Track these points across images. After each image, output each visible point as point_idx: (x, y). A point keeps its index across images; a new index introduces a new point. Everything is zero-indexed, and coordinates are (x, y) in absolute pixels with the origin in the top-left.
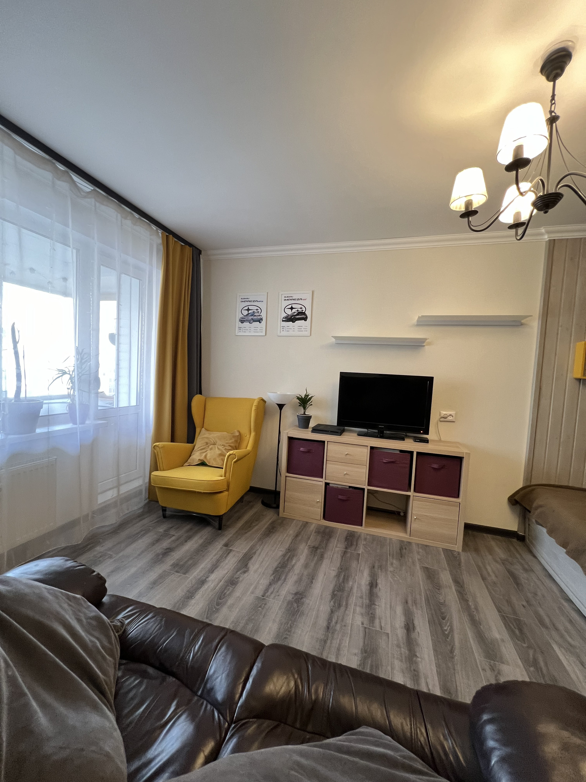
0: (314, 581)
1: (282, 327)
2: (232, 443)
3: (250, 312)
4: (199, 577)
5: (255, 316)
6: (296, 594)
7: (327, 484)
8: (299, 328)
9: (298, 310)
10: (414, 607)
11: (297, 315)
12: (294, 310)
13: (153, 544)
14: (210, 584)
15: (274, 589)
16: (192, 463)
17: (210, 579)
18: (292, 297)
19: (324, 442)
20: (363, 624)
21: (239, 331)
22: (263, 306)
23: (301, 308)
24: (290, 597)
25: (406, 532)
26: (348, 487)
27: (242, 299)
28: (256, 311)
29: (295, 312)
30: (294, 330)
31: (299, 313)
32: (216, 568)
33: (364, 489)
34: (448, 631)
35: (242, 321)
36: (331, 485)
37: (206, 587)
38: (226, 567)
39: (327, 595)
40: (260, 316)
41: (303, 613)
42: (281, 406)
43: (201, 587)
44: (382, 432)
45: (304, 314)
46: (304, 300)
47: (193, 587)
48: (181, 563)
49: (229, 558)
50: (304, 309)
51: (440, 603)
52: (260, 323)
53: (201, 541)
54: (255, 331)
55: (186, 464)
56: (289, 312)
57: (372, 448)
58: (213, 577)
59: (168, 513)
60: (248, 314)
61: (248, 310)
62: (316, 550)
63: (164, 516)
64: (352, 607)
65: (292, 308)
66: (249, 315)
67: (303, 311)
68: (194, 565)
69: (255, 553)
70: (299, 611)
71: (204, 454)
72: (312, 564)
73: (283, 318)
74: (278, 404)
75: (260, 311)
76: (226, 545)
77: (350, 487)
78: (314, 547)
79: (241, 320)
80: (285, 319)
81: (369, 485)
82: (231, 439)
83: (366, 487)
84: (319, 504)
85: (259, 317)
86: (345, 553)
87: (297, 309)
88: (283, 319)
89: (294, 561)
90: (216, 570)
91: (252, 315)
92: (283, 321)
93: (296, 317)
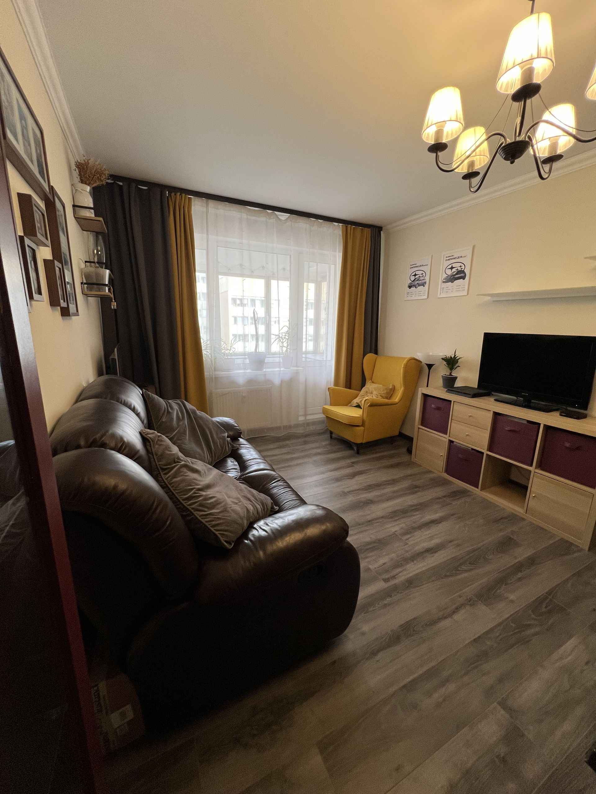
1: (442, 288)
2: (384, 393)
3: (417, 277)
5: (420, 280)
6: (369, 500)
7: (451, 442)
8: (457, 287)
9: (457, 269)
10: (453, 547)
11: (457, 274)
12: (454, 270)
15: (358, 492)
16: (353, 405)
18: (452, 256)
19: (451, 401)
20: (396, 532)
21: (407, 296)
22: (427, 269)
23: (461, 266)
24: (363, 500)
25: (523, 507)
26: (470, 449)
27: (411, 265)
28: (421, 275)
29: (454, 272)
30: (452, 290)
31: (459, 272)
33: (483, 453)
34: (462, 569)
35: (410, 287)
36: (455, 443)
40: (424, 280)
42: (430, 366)
45: (463, 272)
46: (464, 257)
49: (347, 469)
50: (463, 267)
51: (486, 557)
52: (424, 286)
54: (420, 295)
55: (349, 405)
56: (449, 272)
57: (496, 415)
60: (415, 279)
61: (415, 275)
63: (331, 437)
64: (399, 522)
65: (452, 268)
66: (416, 280)
67: (463, 270)
71: (362, 399)
72: (402, 493)
73: (444, 279)
74: (427, 364)
75: (424, 275)
77: (473, 449)
78: (415, 486)
79: (409, 286)
80: (445, 280)
81: (487, 450)
82: (384, 391)
83: (486, 452)
84: (442, 458)
85: (423, 281)
86: (439, 498)
87: (456, 268)
88: (444, 281)
91: (418, 280)
92: (444, 282)
93: (455, 276)
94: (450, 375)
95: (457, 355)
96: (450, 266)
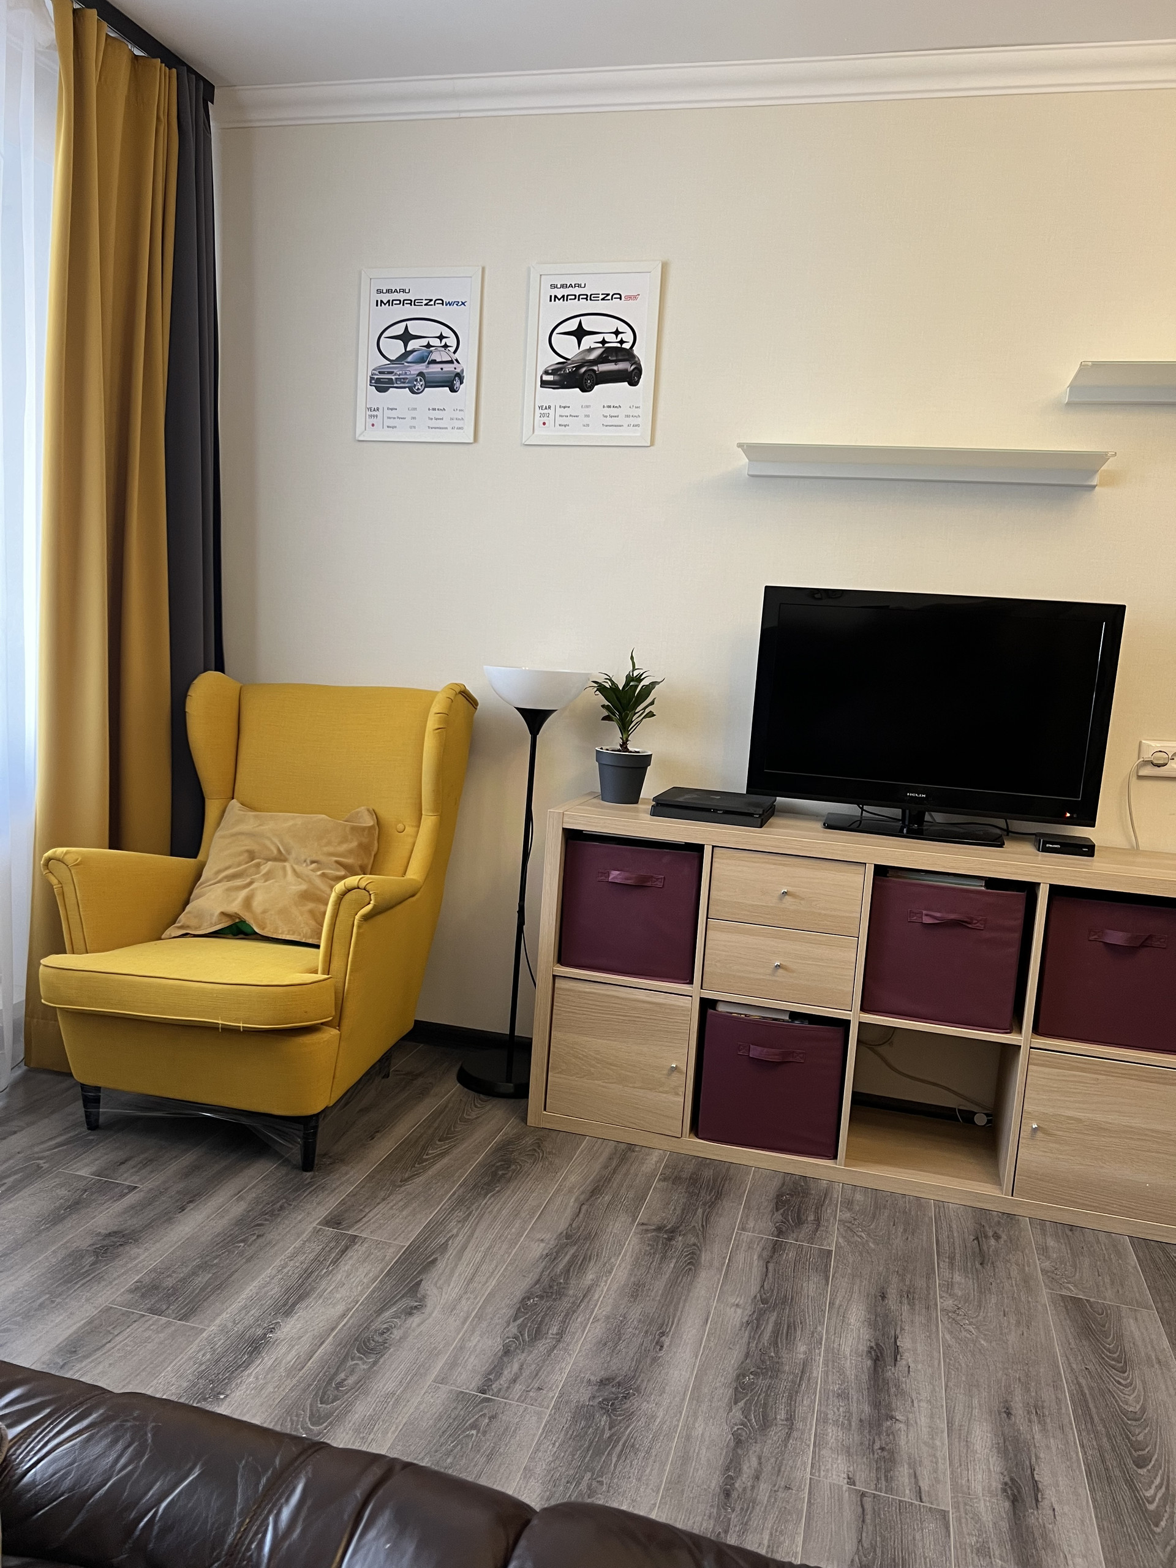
0: (666, 1341)
1: (541, 407)
2: (350, 852)
3: (413, 345)
4: (240, 1328)
5: (434, 362)
6: (603, 1383)
7: (707, 1005)
8: (607, 412)
9: (604, 342)
10: (1036, 1428)
11: (602, 359)
12: (588, 342)
13: (56, 1218)
14: (282, 1349)
15: (521, 1368)
16: (196, 929)
17: (279, 1334)
18: (579, 286)
19: (700, 848)
20: (851, 1481)
21: (371, 421)
22: (463, 320)
23: (617, 333)
24: (583, 1395)
25: (997, 1180)
26: (787, 1018)
27: (380, 291)
28: (435, 342)
29: (591, 350)
30: (586, 421)
31: (611, 354)
32: (301, 1298)
33: (846, 1023)
34: (1155, 1504)
35: (381, 385)
36: (721, 1008)
37: (267, 1360)
38: (338, 1296)
39: (720, 1386)
40: (451, 362)
41: (633, 1446)
42: (535, 719)
43: (247, 1365)
44: (920, 819)
45: (628, 355)
46: (629, 298)
47: (217, 1361)
48: (169, 1282)
49: (346, 1266)
50: (628, 337)
51: (1125, 1413)
52: (453, 390)
53: (238, 1209)
54: (434, 423)
55: (172, 931)
56: (569, 348)
57: (881, 871)
58: (289, 1328)
59: (105, 1110)
60: (407, 354)
61: (406, 337)
62: (670, 1239)
63: (93, 1124)
64: (809, 1428)
65: (580, 333)
66: (410, 359)
67: (626, 346)
68: (219, 1287)
69: (444, 1248)
70: (618, 1441)
71: (243, 893)
72: (660, 1285)
73: (546, 373)
74: (522, 711)
75: (451, 341)
76: (334, 1221)
77: (794, 1015)
78: (659, 1229)
79: (378, 381)
80: (550, 378)
81: (864, 1009)
82: (344, 840)
83: (855, 1017)
84: (677, 1079)
85: (448, 368)
86: (776, 1248)
87: (599, 338)
88: (546, 378)
89: (590, 1276)
90: (304, 1304)
91: (421, 360)
92: (544, 384)
93: (595, 368)
94: (624, 746)
95: (642, 666)
96: (572, 325)
